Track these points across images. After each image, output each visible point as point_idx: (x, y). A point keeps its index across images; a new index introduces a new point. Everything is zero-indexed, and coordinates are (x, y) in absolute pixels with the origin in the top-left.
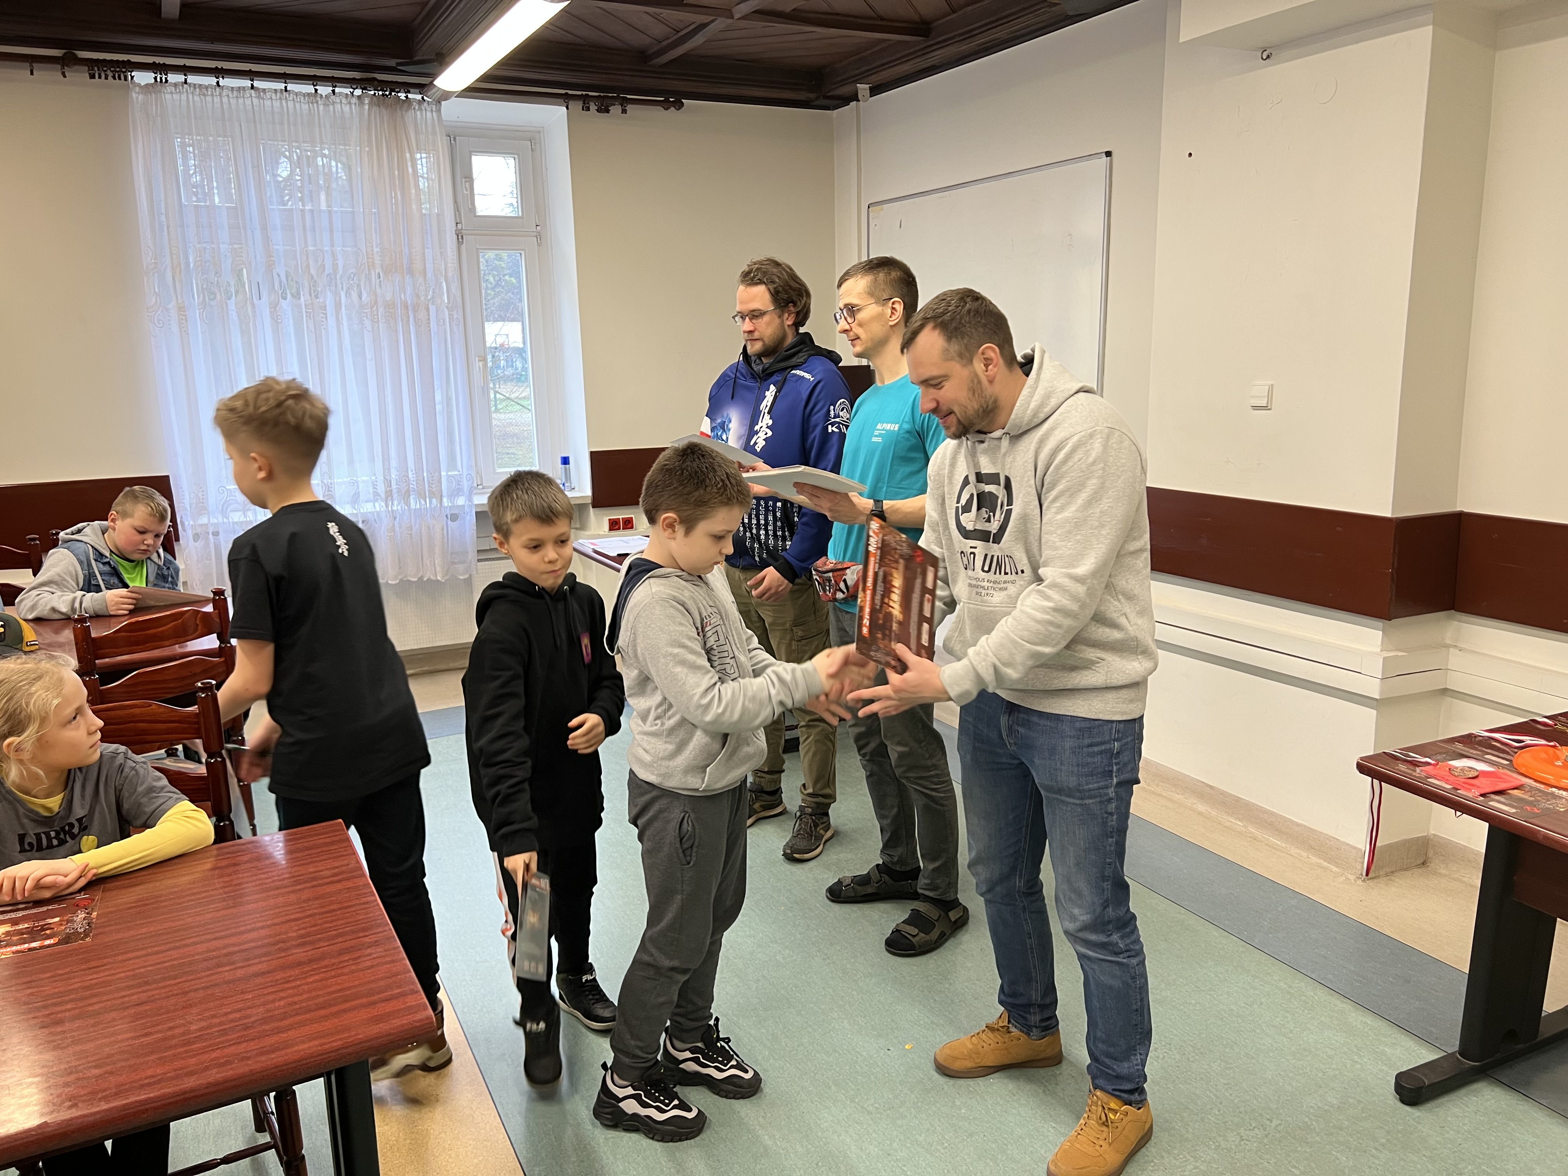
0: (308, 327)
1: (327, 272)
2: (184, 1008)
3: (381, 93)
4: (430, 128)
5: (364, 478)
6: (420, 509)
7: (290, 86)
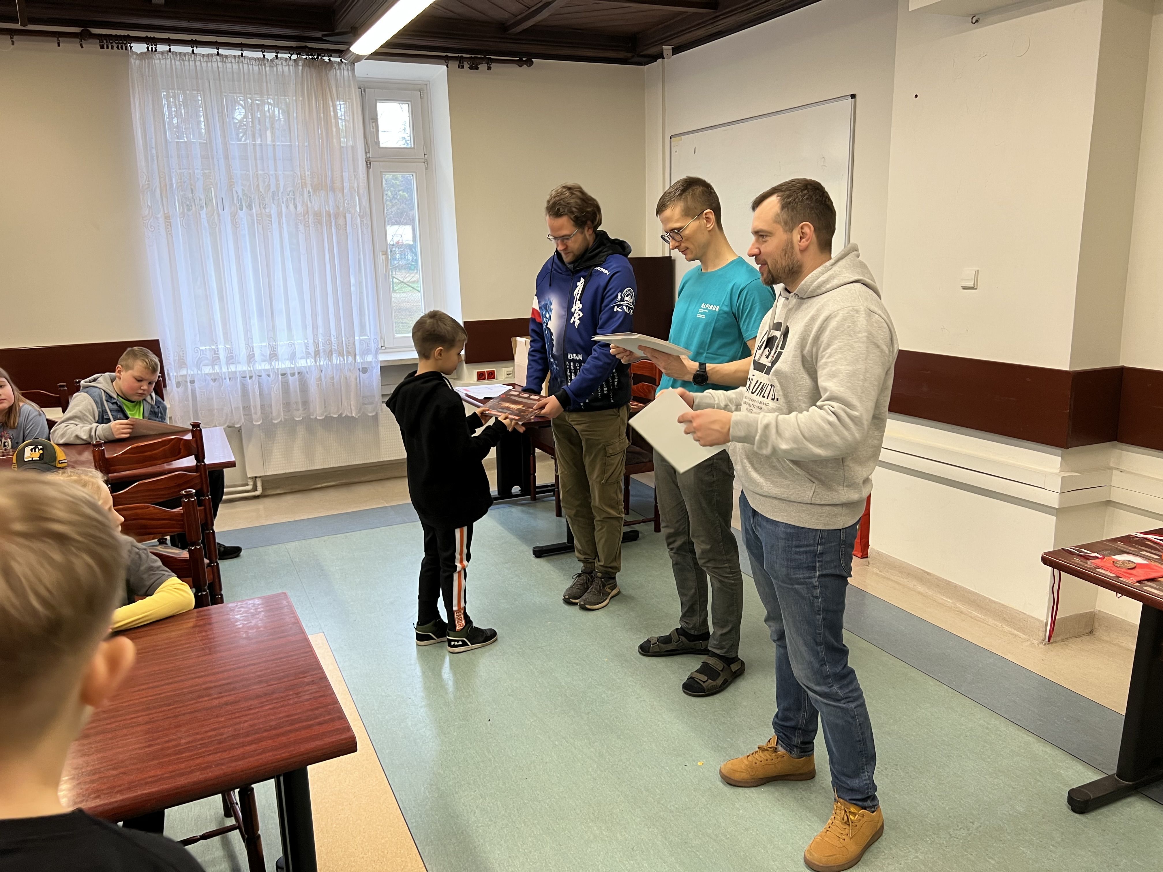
0: (258, 231)
1: (271, 190)
2: (175, 727)
3: (311, 57)
4: (346, 83)
5: (299, 341)
6: (340, 364)
7: (245, 53)
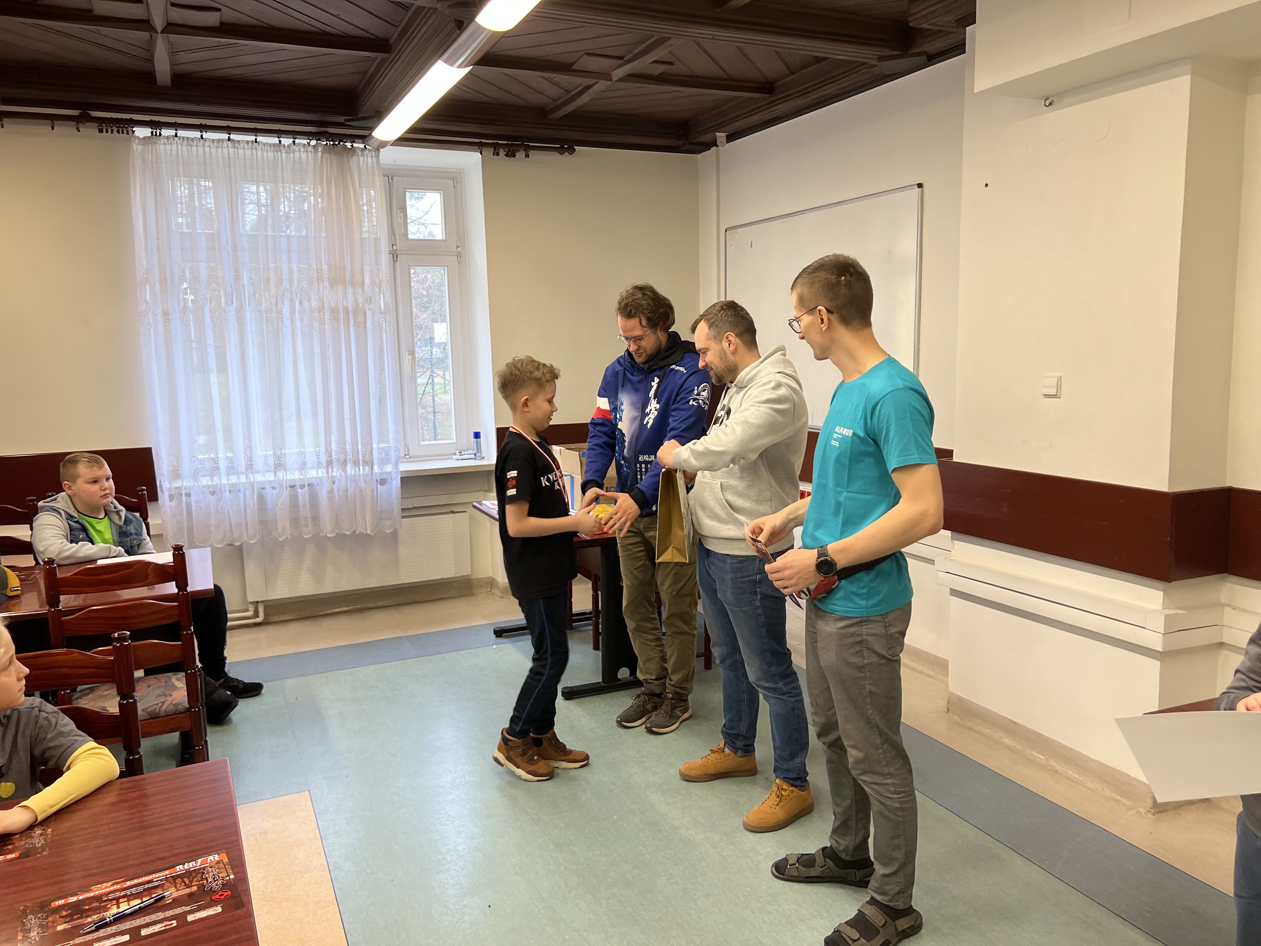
0: (267, 328)
1: (284, 284)
3: (331, 143)
4: (370, 170)
5: (310, 449)
6: (355, 475)
7: (260, 139)
